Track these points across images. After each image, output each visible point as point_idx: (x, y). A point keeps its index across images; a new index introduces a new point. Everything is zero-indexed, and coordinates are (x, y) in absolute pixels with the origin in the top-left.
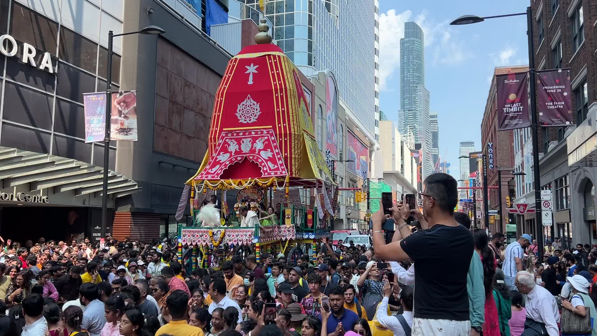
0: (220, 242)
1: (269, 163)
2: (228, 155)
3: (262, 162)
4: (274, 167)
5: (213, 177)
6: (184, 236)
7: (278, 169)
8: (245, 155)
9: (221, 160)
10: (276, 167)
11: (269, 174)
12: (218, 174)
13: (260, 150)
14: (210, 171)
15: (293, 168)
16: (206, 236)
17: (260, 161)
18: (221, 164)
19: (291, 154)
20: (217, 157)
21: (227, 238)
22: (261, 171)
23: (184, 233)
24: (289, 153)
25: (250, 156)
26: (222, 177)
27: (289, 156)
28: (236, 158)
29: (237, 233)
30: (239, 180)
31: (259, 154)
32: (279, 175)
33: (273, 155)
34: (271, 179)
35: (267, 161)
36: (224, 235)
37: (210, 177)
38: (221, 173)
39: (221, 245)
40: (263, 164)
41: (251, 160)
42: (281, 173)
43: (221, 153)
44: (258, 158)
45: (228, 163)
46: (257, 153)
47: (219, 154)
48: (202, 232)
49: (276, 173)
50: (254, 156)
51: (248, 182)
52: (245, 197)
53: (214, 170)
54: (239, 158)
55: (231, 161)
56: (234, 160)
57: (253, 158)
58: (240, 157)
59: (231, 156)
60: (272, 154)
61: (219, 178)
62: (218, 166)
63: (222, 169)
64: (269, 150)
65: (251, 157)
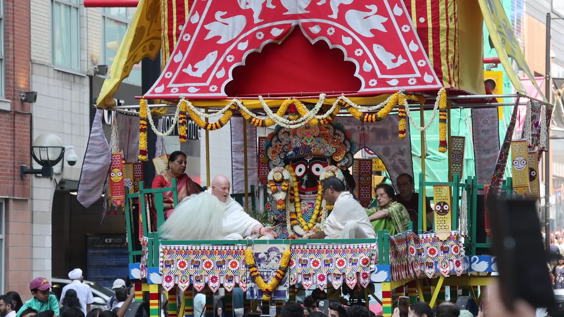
0: (280, 281)
1: (378, 49)
2: (240, 21)
3: (356, 45)
4: (395, 61)
5: (205, 89)
6: (168, 265)
7: (407, 68)
8: (293, 23)
9: (219, 38)
10: (401, 61)
11: (383, 83)
12: (217, 82)
13: (343, 9)
14: (189, 70)
15: (443, 61)
16: (234, 265)
17: (347, 41)
18: (221, 49)
19: (436, 19)
20: (207, 27)
21: (297, 268)
22: (357, 74)
23: (167, 257)
24: (429, 16)
25: (313, 24)
26: (231, 90)
27: (430, 25)
28: (267, 32)
29: (325, 257)
30: (288, 101)
31: (341, 19)
32: (413, 85)
33: (388, 25)
34: (391, 100)
35: (369, 42)
36: (290, 263)
37: (193, 90)
38: (226, 77)
39: (282, 288)
40: (358, 53)
41: (313, 36)
42: (420, 81)
43: (218, 15)
44: (339, 33)
45: (243, 46)
46: (335, 16)
47: (210, 19)
48: (220, 253)
49: (403, 82)
50: (324, 27)
51: (318, 106)
52: (296, 150)
53: (202, 66)
54: (276, 32)
55: (253, 41)
56: (260, 36)
57: (323, 32)
58: (279, 27)
59: (250, 24)
60: (385, 19)
61: (223, 94)
62: (212, 57)
63: (226, 65)
64: (374, 8)
65: (316, 30)
